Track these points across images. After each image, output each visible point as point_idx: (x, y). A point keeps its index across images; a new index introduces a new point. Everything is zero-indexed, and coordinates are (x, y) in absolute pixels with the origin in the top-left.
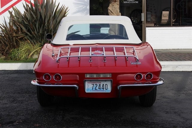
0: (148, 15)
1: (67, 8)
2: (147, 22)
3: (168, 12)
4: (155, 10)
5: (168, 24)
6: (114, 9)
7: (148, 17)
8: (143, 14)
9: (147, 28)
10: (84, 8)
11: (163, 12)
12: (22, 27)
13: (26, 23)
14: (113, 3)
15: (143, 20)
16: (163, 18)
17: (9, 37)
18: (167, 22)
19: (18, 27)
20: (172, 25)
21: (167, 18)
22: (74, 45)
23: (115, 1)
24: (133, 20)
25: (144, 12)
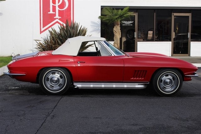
0: (139, 33)
1: (86, 29)
2: (138, 38)
3: (152, 32)
4: (143, 30)
5: (152, 40)
7: (139, 35)
8: (135, 33)
9: (138, 43)
10: (97, 28)
11: (149, 32)
12: (58, 40)
13: (61, 38)
14: (116, 26)
15: (135, 36)
16: (149, 36)
17: (50, 47)
18: (151, 38)
19: (55, 41)
20: (154, 40)
21: (151, 36)
23: (118, 25)
24: (128, 36)
25: (136, 32)
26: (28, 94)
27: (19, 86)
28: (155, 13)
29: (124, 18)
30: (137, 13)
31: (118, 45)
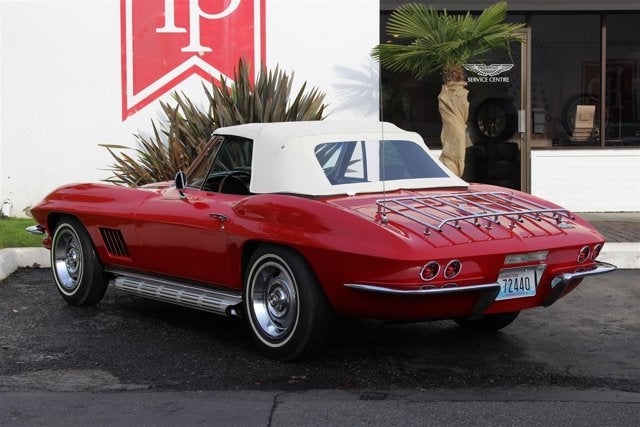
0: (535, 115)
2: (535, 134)
3: (593, 108)
4: (545, 99)
5: (592, 143)
6: (454, 99)
7: (536, 121)
8: (522, 114)
9: (534, 154)
10: (363, 95)
11: (580, 108)
14: (452, 82)
15: (522, 129)
16: (578, 125)
18: (588, 135)
20: (603, 144)
22: (358, 194)
23: (458, 79)
24: (482, 128)
25: (525, 108)
26: (118, 386)
27: (63, 350)
28: (604, 29)
29: (483, 50)
30: (529, 30)
31: (459, 167)
